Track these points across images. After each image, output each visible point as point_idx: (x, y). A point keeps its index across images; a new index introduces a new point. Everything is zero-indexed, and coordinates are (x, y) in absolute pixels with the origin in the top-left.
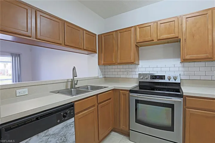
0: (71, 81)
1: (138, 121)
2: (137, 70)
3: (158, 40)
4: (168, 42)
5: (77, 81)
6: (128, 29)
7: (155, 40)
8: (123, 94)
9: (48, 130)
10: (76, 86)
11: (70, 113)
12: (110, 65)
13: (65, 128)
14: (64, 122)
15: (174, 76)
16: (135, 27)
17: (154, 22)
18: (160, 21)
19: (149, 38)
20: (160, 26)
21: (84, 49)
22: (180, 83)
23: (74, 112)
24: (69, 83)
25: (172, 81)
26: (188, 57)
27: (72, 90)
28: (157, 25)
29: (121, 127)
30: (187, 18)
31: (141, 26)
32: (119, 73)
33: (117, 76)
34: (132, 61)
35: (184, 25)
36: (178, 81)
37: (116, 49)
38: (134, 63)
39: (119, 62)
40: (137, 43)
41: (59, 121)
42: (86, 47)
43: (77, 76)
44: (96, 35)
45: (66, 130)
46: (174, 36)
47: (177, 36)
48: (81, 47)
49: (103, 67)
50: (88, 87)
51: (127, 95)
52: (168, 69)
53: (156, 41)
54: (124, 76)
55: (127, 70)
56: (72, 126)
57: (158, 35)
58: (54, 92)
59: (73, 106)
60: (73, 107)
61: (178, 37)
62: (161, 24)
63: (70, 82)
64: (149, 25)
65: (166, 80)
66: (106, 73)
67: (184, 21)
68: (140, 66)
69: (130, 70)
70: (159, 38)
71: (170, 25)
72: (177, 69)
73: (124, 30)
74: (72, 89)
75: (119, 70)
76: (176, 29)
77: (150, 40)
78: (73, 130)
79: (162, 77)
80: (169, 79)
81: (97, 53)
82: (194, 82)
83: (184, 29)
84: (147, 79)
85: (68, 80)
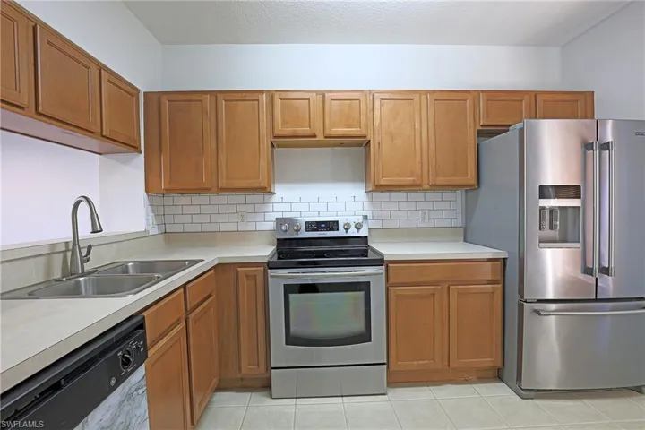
0: (64, 249)
1: (291, 340)
2: (270, 208)
3: (326, 137)
4: (342, 145)
5: (90, 247)
6: (251, 96)
7: (320, 137)
8: (247, 276)
9: (85, 419)
10: (88, 267)
11: (138, 348)
12: (182, 192)
13: (126, 402)
14: (122, 385)
15: (357, 222)
16: (271, 94)
17: (317, 92)
18: (331, 91)
19: (305, 130)
20: (331, 105)
21: (103, 137)
22: (366, 237)
23: (145, 345)
24: (58, 259)
25: (353, 232)
26: (383, 181)
27: (78, 282)
28: (324, 101)
29: (243, 371)
30: (382, 99)
31: (286, 96)
32: (214, 218)
33: (207, 228)
34: (262, 185)
35: (377, 113)
36: (363, 232)
37: (214, 145)
38: (268, 190)
39: (224, 186)
40: (275, 137)
41: (113, 381)
42: (110, 131)
43: (101, 231)
44: (138, 90)
45: (130, 407)
46: (359, 133)
47: (364, 133)
48: (93, 128)
49: (158, 200)
50: (127, 267)
51: (260, 278)
52: (341, 207)
53: (322, 138)
54: (233, 227)
55: (240, 208)
56: (140, 391)
57: (327, 126)
58: (7, 296)
59: (141, 326)
60: (141, 331)
61: (365, 137)
62: (332, 99)
63: (62, 254)
64: (306, 96)
65: (341, 233)
66: (169, 219)
67: (377, 104)
68: (276, 198)
69: (251, 208)
70: (327, 133)
71: (350, 105)
72: (359, 206)
73: (239, 96)
74: (81, 279)
75: (215, 209)
76: (363, 118)
77: (309, 133)
78: (145, 404)
79: (332, 226)
80: (347, 229)
81: (141, 152)
82: (392, 233)
83: (377, 123)
84: (286, 231)
85: (53, 245)
